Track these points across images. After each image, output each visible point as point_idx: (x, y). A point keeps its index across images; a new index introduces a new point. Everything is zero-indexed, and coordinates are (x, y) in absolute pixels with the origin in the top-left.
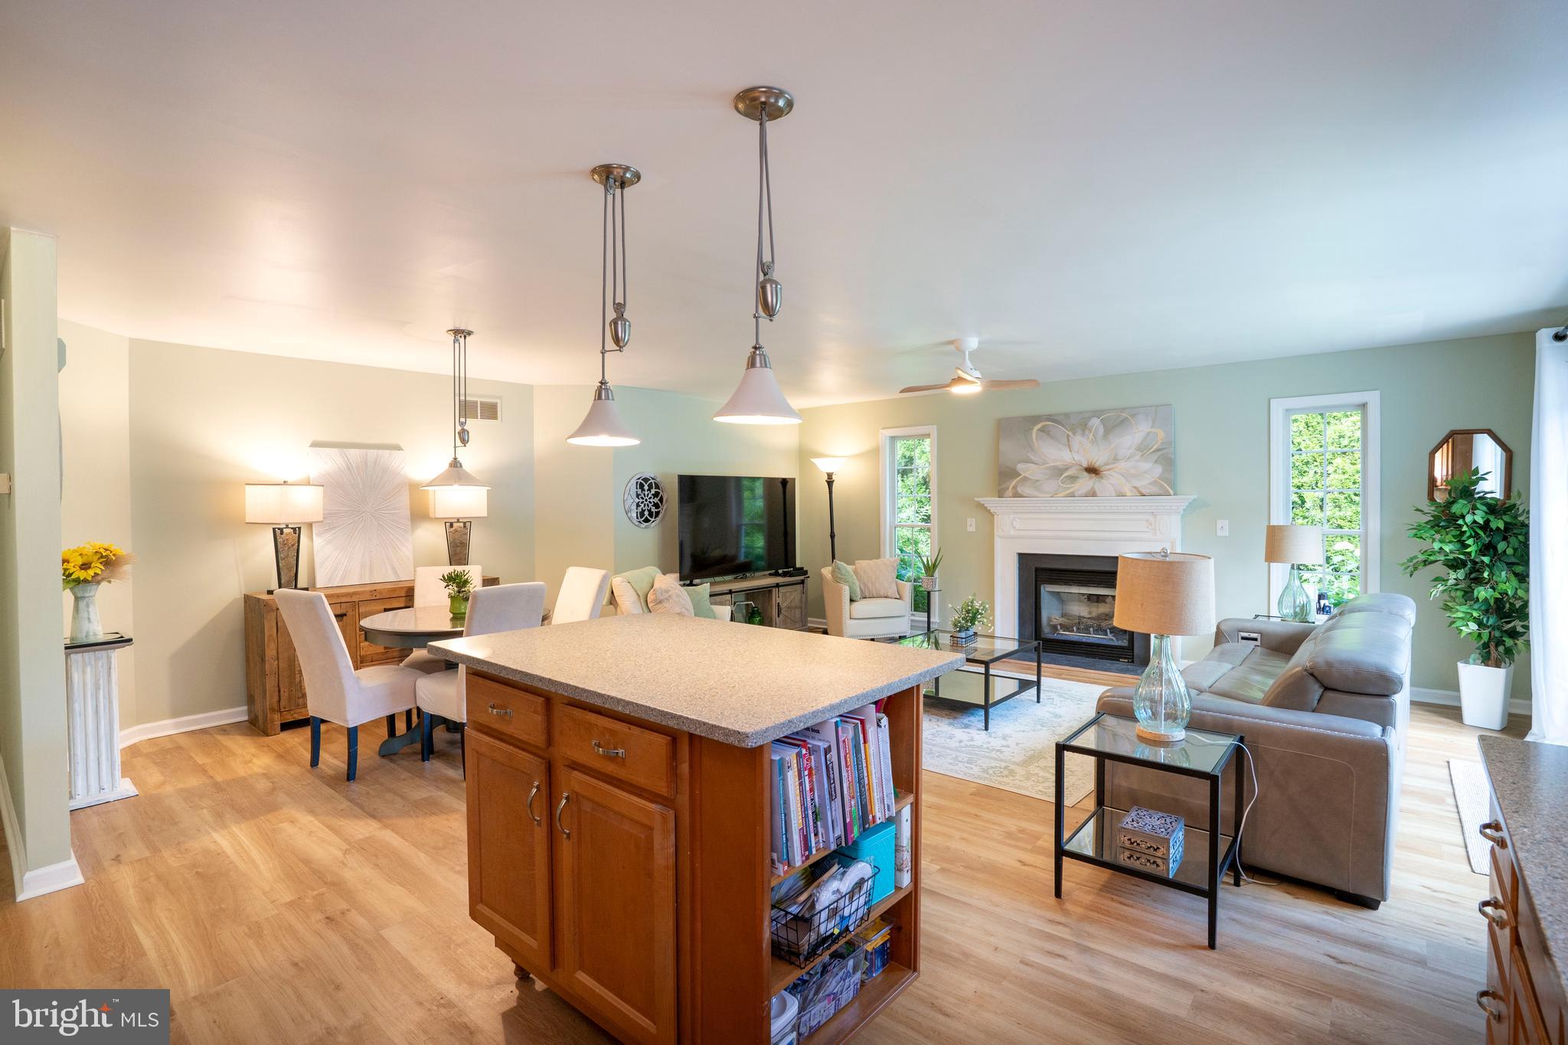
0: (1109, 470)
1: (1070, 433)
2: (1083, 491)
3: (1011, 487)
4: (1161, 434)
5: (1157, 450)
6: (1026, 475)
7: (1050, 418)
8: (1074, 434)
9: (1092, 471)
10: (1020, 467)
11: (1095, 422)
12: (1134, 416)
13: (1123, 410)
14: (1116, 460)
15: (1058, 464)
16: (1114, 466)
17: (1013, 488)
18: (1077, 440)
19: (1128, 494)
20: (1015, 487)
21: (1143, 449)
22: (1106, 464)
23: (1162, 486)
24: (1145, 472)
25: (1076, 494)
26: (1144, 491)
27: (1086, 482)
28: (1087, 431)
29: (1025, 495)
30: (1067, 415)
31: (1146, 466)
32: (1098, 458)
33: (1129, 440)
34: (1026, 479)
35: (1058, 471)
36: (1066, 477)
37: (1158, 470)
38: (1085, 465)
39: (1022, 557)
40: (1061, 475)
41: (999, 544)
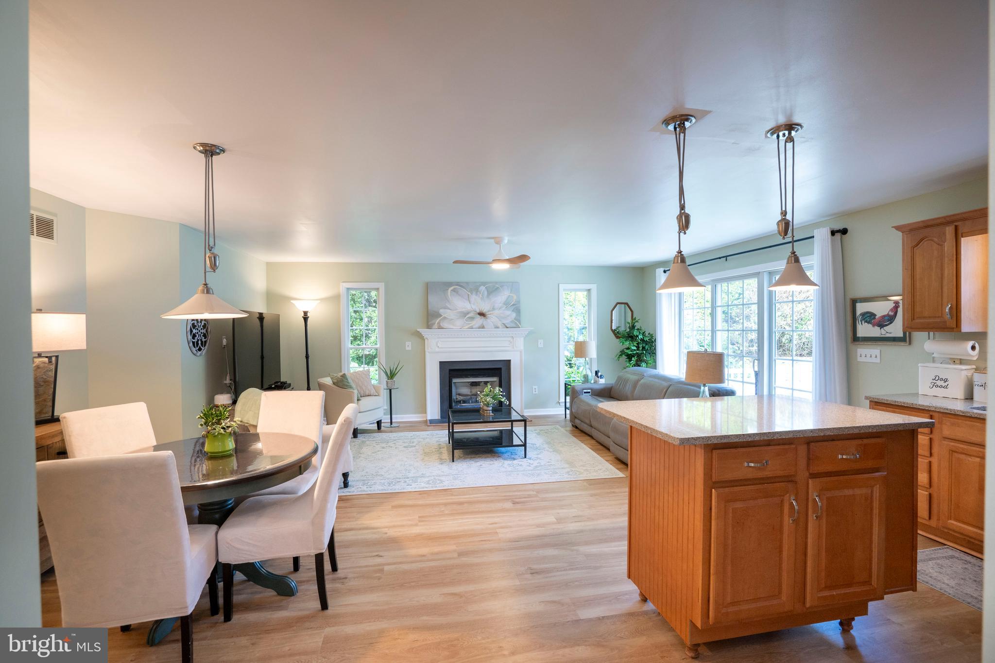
0: (490, 314)
1: (469, 293)
2: (477, 326)
3: (436, 323)
4: (515, 297)
5: (513, 305)
6: (445, 316)
7: (458, 284)
8: (472, 294)
9: (482, 314)
10: (441, 311)
11: (482, 288)
12: (502, 286)
13: (496, 283)
14: (494, 309)
15: (463, 310)
16: (492, 312)
17: (437, 324)
18: (474, 297)
19: (500, 327)
20: (439, 323)
21: (506, 303)
22: (489, 311)
23: (516, 323)
24: (508, 316)
25: (474, 327)
26: (508, 326)
27: (479, 321)
28: (478, 293)
29: (445, 328)
30: (467, 283)
31: (508, 312)
32: (485, 308)
33: (500, 299)
34: (445, 318)
35: (464, 314)
36: (468, 317)
37: (514, 315)
38: (478, 311)
39: (442, 364)
40: (465, 317)
41: (428, 356)
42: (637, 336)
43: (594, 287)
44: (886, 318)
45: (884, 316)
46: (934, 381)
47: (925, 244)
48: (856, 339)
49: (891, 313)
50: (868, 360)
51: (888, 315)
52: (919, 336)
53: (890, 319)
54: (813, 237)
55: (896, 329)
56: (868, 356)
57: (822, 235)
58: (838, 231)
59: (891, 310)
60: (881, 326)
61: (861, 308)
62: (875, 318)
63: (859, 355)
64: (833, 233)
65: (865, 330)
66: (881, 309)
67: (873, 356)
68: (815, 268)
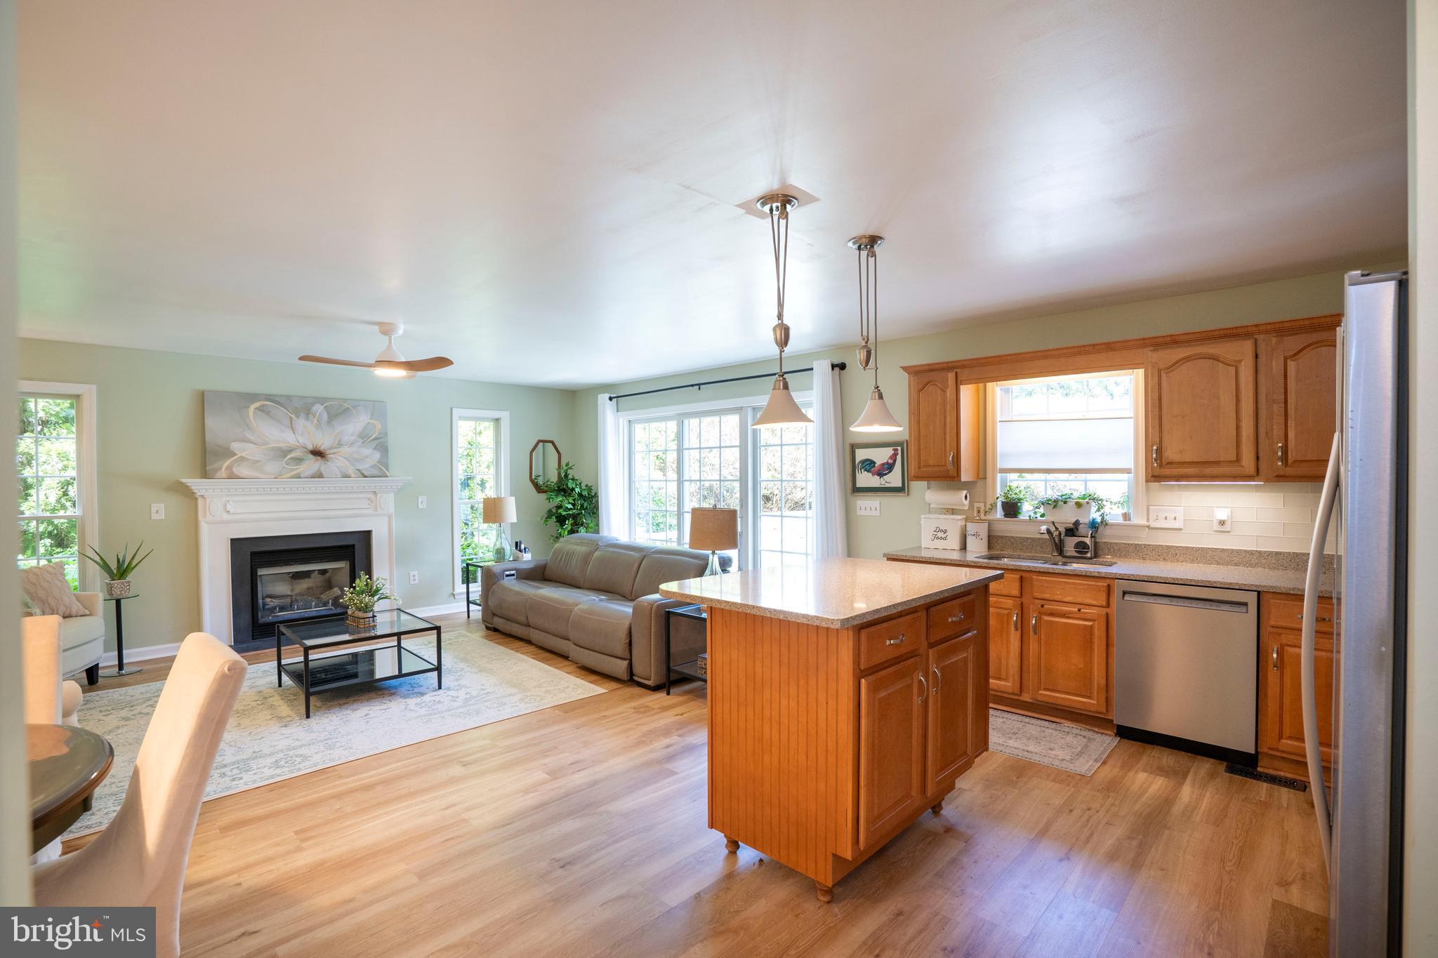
0: (334, 453)
1: (293, 416)
2: (309, 473)
3: (224, 468)
4: (379, 426)
5: (376, 439)
6: (244, 454)
7: (269, 398)
8: (298, 417)
9: (318, 453)
10: (235, 446)
11: (318, 408)
12: (355, 407)
13: (345, 400)
14: (340, 444)
15: (281, 445)
16: (335, 451)
17: (227, 469)
18: (301, 423)
19: (353, 475)
20: (229, 468)
21: (363, 436)
22: (331, 448)
23: (380, 469)
24: (366, 457)
25: (302, 476)
26: (367, 475)
27: (313, 464)
28: (311, 416)
29: (242, 476)
30: (289, 398)
31: (367, 451)
32: (324, 443)
33: (352, 427)
34: (242, 459)
35: (283, 453)
36: (290, 458)
37: (377, 455)
38: (310, 447)
39: (236, 543)
40: (285, 457)
41: (205, 530)
42: (573, 490)
43: (505, 416)
44: (886, 466)
45: (884, 464)
46: (936, 533)
47: (930, 388)
48: (856, 490)
49: (891, 461)
50: (868, 513)
51: (887, 463)
52: (917, 486)
53: (889, 467)
54: (812, 369)
55: (894, 478)
56: (868, 509)
57: (822, 368)
58: (837, 366)
59: (891, 458)
60: (881, 475)
61: (861, 455)
62: (874, 466)
63: (858, 508)
64: (833, 366)
65: (865, 479)
66: (881, 456)
67: (873, 509)
68: (815, 405)
